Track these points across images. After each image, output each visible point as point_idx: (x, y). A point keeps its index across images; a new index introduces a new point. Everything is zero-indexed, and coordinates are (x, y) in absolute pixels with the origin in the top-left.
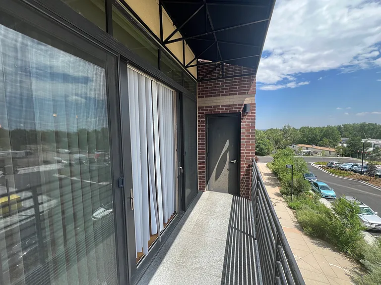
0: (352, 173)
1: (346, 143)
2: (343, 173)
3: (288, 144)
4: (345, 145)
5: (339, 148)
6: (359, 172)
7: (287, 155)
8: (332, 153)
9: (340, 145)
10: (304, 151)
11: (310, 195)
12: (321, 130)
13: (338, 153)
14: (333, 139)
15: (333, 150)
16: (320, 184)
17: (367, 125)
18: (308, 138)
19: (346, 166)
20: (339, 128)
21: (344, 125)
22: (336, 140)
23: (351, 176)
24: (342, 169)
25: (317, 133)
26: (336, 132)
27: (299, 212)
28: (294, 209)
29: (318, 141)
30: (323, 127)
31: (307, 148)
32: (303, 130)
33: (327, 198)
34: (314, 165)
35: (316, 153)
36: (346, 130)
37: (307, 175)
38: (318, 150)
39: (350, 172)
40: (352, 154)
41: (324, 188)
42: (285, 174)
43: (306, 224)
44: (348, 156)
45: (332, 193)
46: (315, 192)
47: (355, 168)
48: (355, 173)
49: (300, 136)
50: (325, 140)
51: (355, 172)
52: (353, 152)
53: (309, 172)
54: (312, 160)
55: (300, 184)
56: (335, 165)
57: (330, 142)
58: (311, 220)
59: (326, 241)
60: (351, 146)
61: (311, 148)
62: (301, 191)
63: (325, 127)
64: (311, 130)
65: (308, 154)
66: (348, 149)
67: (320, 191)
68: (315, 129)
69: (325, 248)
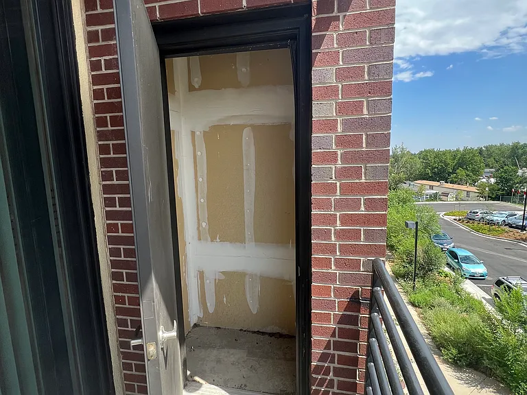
0: (507, 228)
1: (494, 178)
2: (494, 230)
3: (400, 181)
4: (493, 180)
5: (482, 186)
6: (517, 227)
7: (404, 201)
8: (471, 194)
9: (484, 180)
10: (427, 192)
11: (446, 276)
12: (454, 155)
13: (481, 195)
14: (472, 171)
15: (474, 189)
16: (461, 253)
17: (522, 145)
18: (433, 168)
19: (498, 217)
20: (481, 152)
21: (486, 147)
22: (476, 172)
23: (506, 235)
24: (491, 223)
25: (448, 161)
26: (478, 158)
27: (430, 313)
28: (419, 307)
29: (449, 174)
30: (458, 150)
31: (431, 187)
32: (424, 155)
33: (473, 278)
34: (446, 218)
35: (446, 195)
36: (490, 156)
37: (437, 236)
38: (449, 190)
39: (503, 227)
40: (503, 195)
41: (467, 260)
42: (400, 237)
43: (445, 340)
44: (497, 198)
45: (480, 269)
46: (453, 270)
47: (511, 220)
48: (511, 229)
49: (419, 165)
50: (461, 172)
51: (511, 226)
52: (504, 192)
53: (441, 232)
54: (441, 208)
55: (429, 256)
56: (480, 216)
57: (467, 175)
58: (456, 333)
59: (483, 372)
60: (502, 182)
61: (438, 187)
62: (430, 270)
63: (461, 149)
64: (438, 155)
65: (434, 197)
66: (497, 187)
67: (461, 266)
68: (444, 153)
69: (482, 388)
